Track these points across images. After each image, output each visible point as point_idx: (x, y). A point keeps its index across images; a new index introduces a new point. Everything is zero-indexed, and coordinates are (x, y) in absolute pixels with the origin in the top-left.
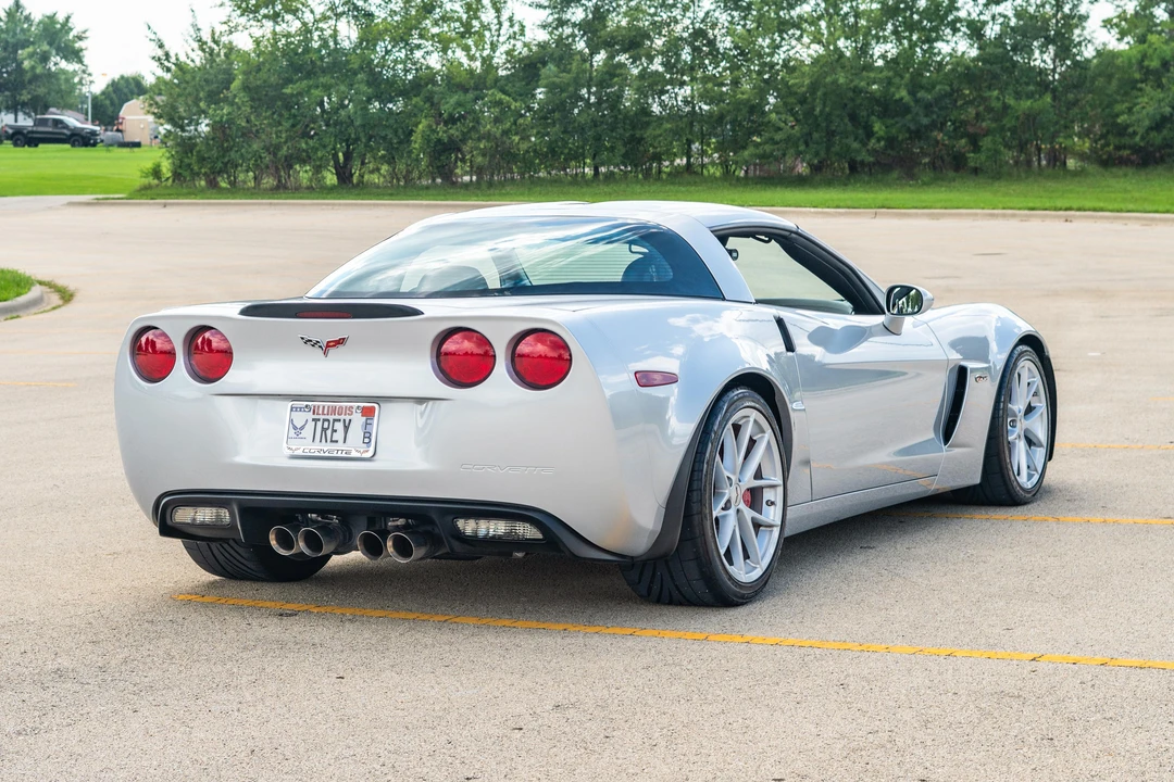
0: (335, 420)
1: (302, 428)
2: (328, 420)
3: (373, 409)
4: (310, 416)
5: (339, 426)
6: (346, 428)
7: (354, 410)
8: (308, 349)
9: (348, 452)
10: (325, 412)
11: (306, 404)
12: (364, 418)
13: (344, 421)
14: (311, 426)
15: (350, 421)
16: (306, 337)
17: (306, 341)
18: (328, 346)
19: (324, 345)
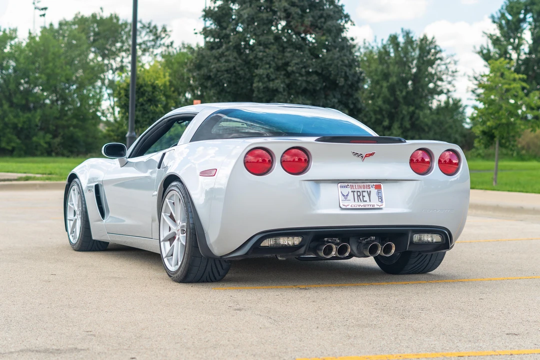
0: (363, 192)
1: (347, 195)
2: (359, 192)
3: (380, 186)
4: (350, 190)
5: (365, 194)
6: (369, 195)
7: (371, 187)
8: (355, 157)
9: (373, 206)
10: (357, 188)
11: (347, 184)
12: (377, 190)
13: (367, 191)
14: (351, 194)
15: (370, 191)
16: (356, 152)
17: (355, 154)
18: (366, 156)
19: (364, 155)
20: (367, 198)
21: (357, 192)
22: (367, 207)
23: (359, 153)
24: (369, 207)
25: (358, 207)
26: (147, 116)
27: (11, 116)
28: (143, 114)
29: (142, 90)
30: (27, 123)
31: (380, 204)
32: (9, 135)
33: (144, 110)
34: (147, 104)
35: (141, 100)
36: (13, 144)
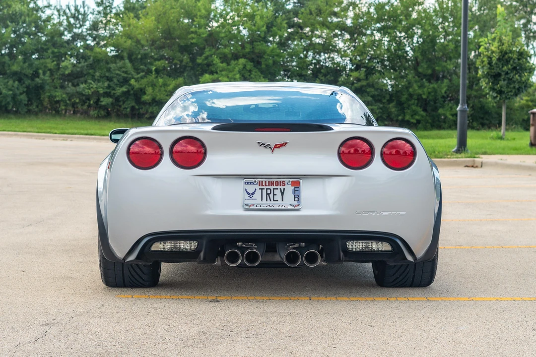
0: (274, 189)
1: (253, 193)
2: (270, 189)
3: (299, 182)
4: (257, 187)
5: (278, 192)
6: (282, 194)
7: (286, 183)
8: (262, 148)
9: (287, 206)
10: (267, 184)
11: (254, 180)
12: (293, 187)
13: (280, 189)
14: (259, 192)
15: (284, 189)
16: (261, 142)
17: (262, 145)
18: (275, 147)
19: (273, 146)
20: (278, 196)
21: (267, 189)
22: (277, 208)
23: (267, 143)
24: (280, 207)
25: (265, 207)
26: (512, 86)
27: (415, 86)
28: (509, 84)
29: (506, 57)
30: (433, 94)
31: (296, 203)
32: (414, 107)
33: (510, 79)
34: (512, 72)
35: (505, 68)
36: (417, 117)
